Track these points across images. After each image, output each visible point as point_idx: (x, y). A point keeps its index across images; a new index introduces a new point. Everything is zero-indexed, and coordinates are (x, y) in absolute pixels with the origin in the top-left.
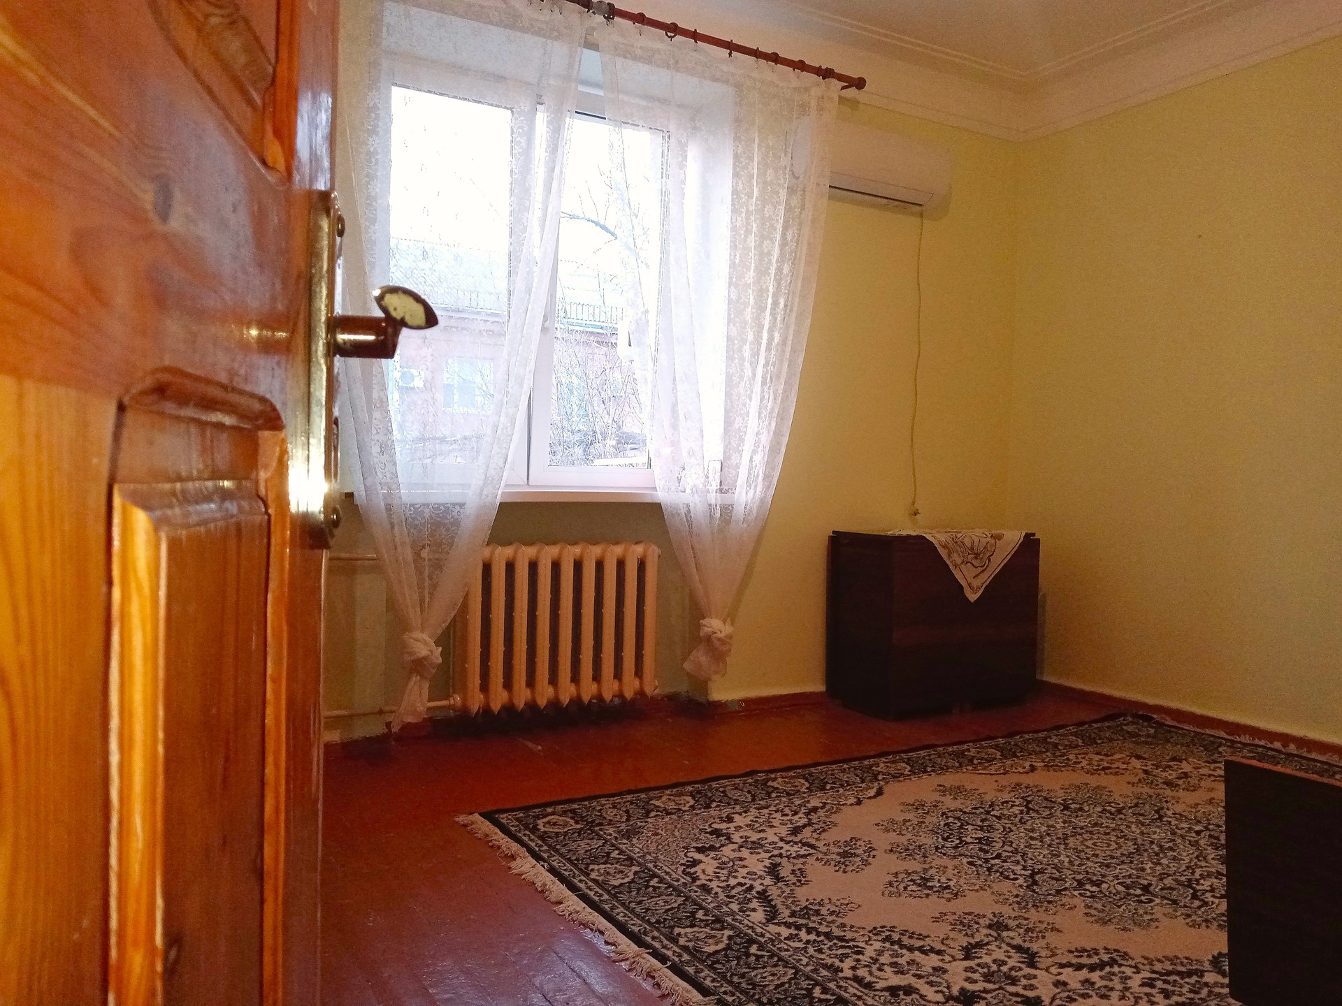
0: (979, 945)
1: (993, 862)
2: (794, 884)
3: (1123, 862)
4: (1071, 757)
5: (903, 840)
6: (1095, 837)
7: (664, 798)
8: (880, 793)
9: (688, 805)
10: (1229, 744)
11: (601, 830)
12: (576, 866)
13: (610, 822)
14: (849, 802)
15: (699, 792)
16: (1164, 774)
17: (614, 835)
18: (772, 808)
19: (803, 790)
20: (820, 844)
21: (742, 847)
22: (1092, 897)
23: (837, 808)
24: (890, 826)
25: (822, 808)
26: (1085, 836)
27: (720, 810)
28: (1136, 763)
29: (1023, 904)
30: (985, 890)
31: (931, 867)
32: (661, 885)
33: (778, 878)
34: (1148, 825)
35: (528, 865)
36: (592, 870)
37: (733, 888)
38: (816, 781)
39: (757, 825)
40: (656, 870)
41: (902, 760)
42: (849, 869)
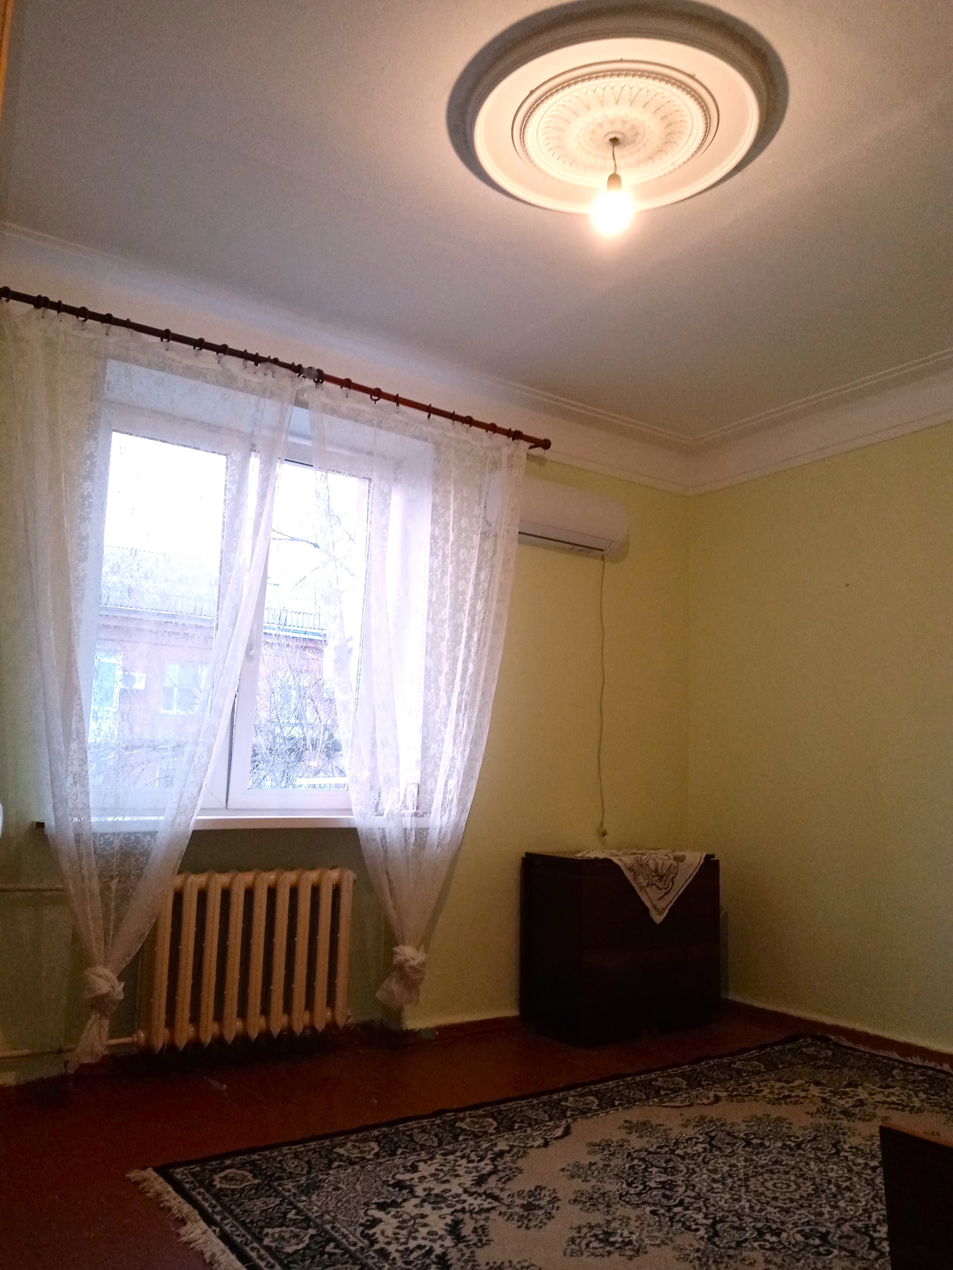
1: (676, 1210)
2: (475, 1244)
3: (802, 1206)
4: (754, 1085)
5: (587, 1187)
6: (775, 1177)
7: (349, 1145)
8: (567, 1132)
9: (373, 1152)
10: (901, 1066)
11: (279, 1185)
12: (248, 1230)
13: (291, 1176)
14: (536, 1144)
15: (385, 1136)
16: (842, 1102)
17: (293, 1191)
18: (459, 1154)
19: (491, 1131)
20: (504, 1195)
21: (423, 1201)
22: (772, 1249)
23: (524, 1152)
24: (576, 1171)
25: (509, 1152)
26: (766, 1176)
27: (405, 1158)
28: (815, 1090)
29: (704, 1260)
30: (667, 1244)
31: (614, 1219)
32: (337, 1251)
33: (459, 1238)
34: (826, 1161)
35: (199, 1231)
36: (267, 1234)
37: (412, 1251)
38: (505, 1120)
39: (442, 1174)
40: (333, 1233)
41: (591, 1093)
42: (533, 1224)
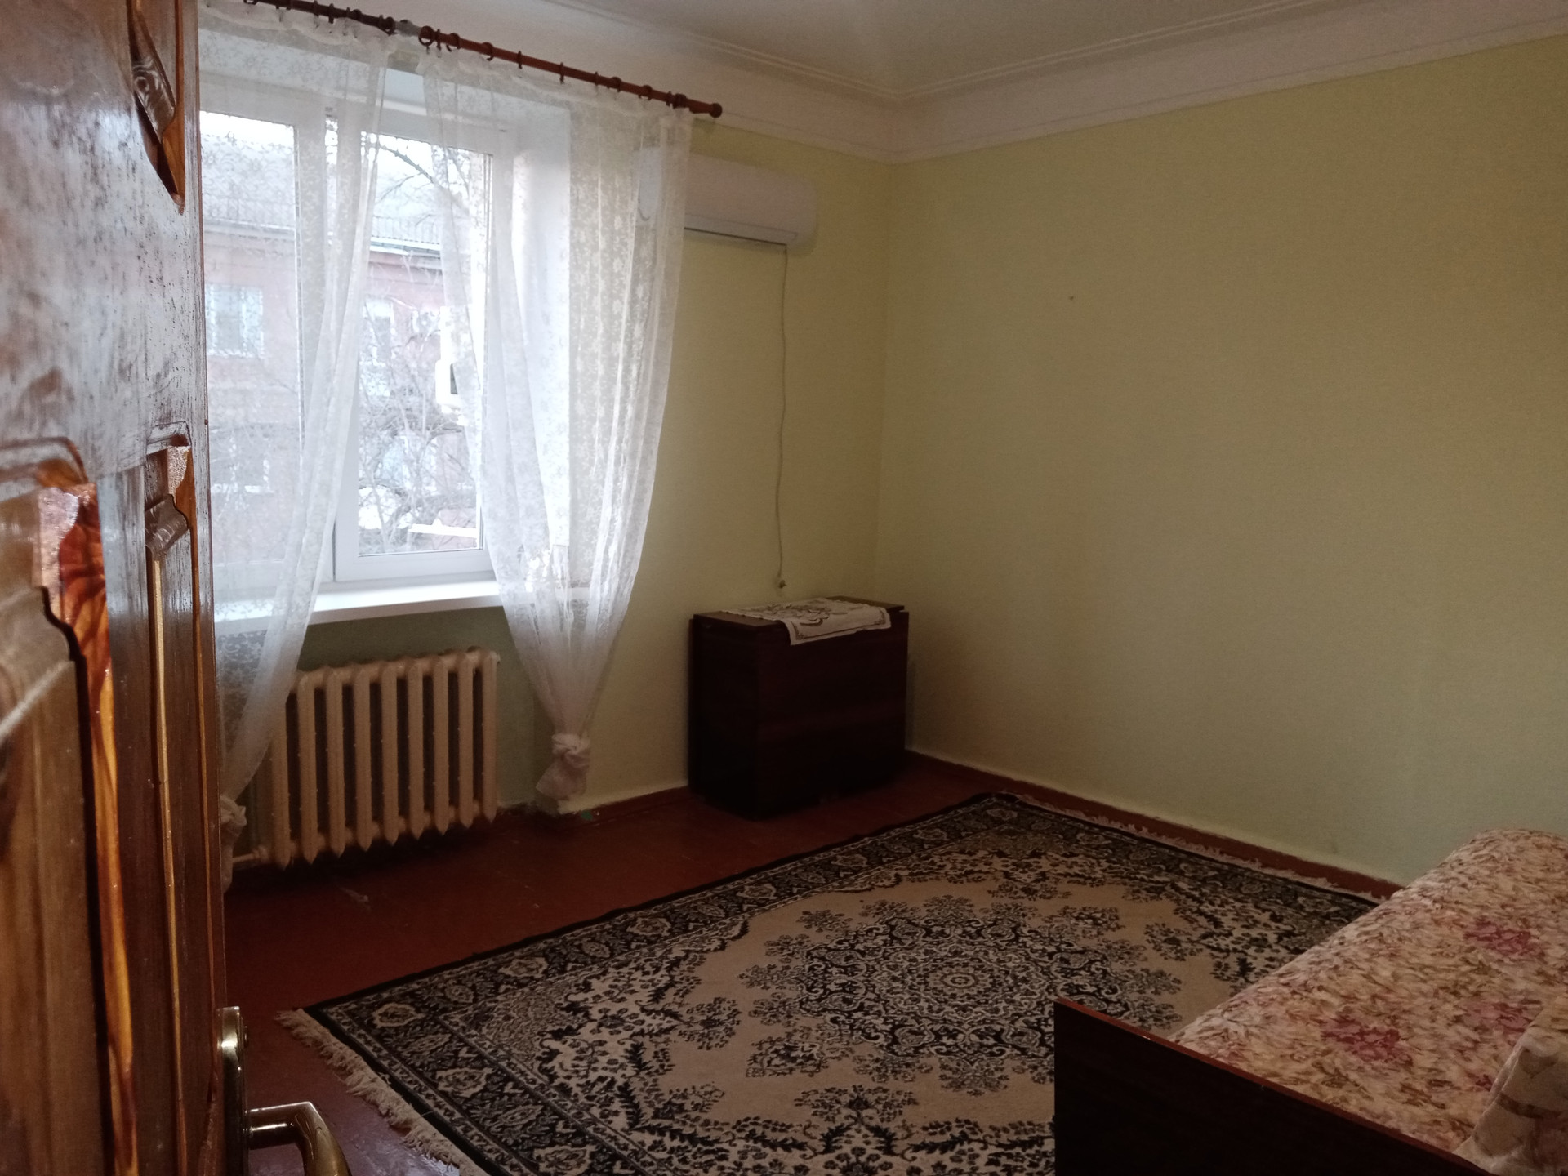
0: (840, 1131)
1: (857, 1015)
2: (657, 1071)
3: (979, 1003)
4: (936, 859)
5: (766, 995)
6: (954, 970)
7: (515, 963)
8: (744, 931)
9: (541, 970)
10: (1087, 828)
11: (446, 1018)
12: (420, 1074)
13: (457, 1006)
14: (712, 947)
15: (552, 950)
16: (1024, 876)
17: (462, 1024)
18: (633, 965)
19: (665, 934)
20: (682, 1011)
21: (600, 1025)
22: (948, 1053)
23: (701, 958)
24: (757, 977)
25: (685, 958)
26: (946, 970)
27: (576, 975)
28: (998, 863)
29: (883, 1070)
30: (847, 1056)
31: (795, 1031)
32: (517, 1091)
33: (640, 1066)
34: (1005, 949)
35: (366, 1079)
36: (440, 1078)
37: (593, 1085)
38: (679, 920)
39: (617, 992)
40: (510, 1070)
41: (767, 880)
42: (713, 1043)
